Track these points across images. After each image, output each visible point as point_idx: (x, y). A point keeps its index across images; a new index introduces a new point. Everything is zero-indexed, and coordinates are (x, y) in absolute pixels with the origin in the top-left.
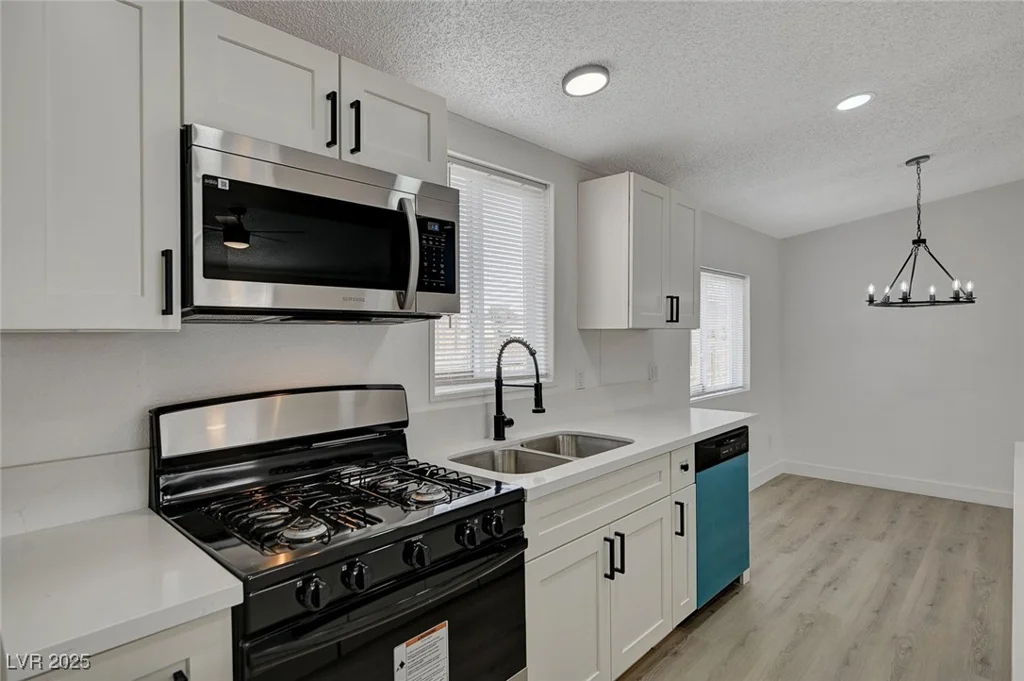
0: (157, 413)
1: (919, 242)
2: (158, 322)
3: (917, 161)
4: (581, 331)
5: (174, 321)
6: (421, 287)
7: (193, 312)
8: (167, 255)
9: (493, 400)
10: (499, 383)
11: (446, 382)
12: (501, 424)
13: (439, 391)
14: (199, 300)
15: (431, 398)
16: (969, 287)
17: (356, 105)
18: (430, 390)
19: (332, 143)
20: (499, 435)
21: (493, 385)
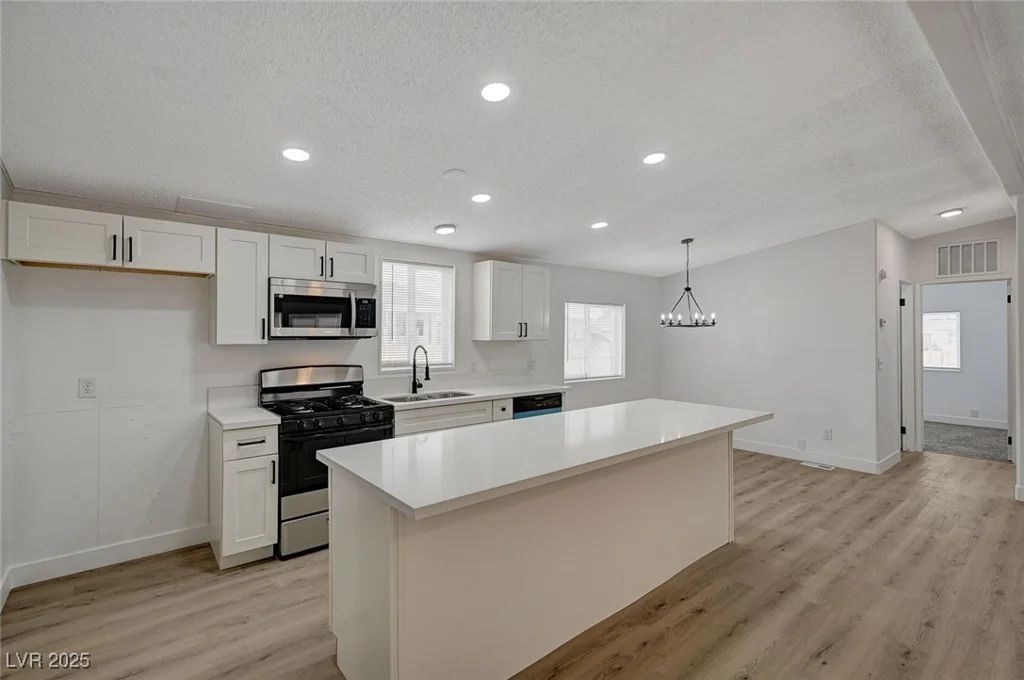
0: (262, 371)
1: (688, 289)
2: (260, 341)
3: (687, 241)
4: (474, 341)
5: (266, 341)
6: (357, 326)
7: (271, 338)
8: (264, 320)
9: (412, 375)
10: (414, 366)
11: (385, 366)
12: (416, 386)
13: (383, 369)
14: (272, 335)
15: (379, 372)
16: (713, 316)
17: (332, 259)
18: (379, 369)
19: (322, 275)
20: (415, 391)
21: (412, 368)
